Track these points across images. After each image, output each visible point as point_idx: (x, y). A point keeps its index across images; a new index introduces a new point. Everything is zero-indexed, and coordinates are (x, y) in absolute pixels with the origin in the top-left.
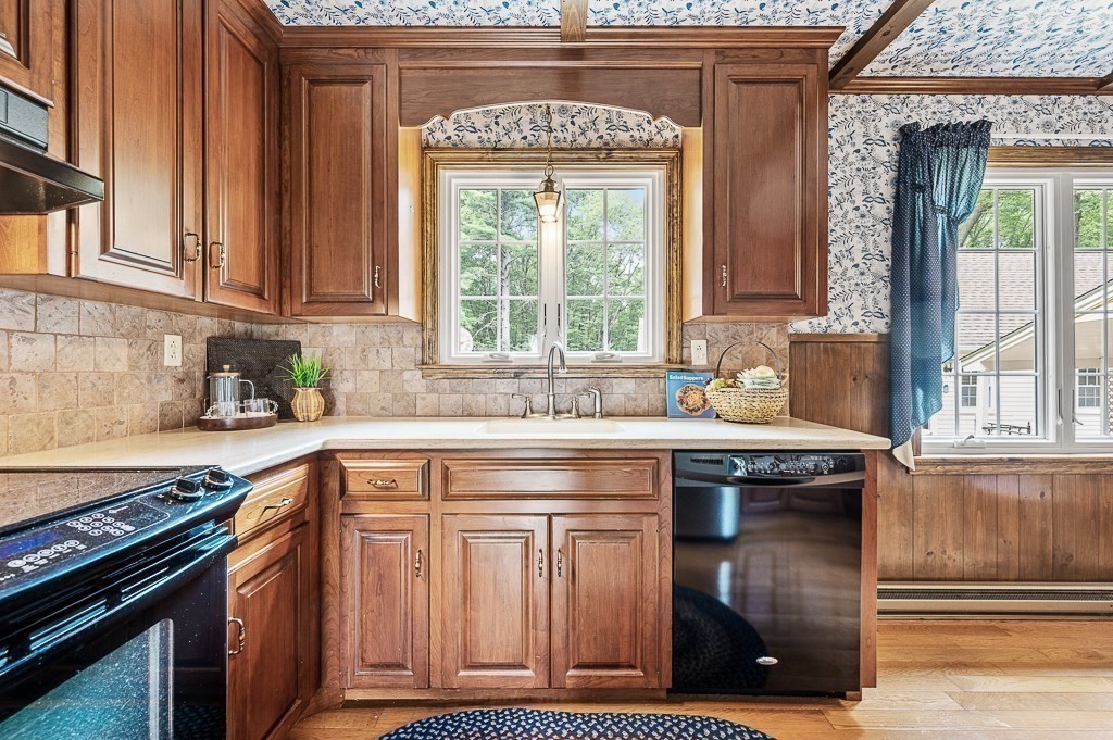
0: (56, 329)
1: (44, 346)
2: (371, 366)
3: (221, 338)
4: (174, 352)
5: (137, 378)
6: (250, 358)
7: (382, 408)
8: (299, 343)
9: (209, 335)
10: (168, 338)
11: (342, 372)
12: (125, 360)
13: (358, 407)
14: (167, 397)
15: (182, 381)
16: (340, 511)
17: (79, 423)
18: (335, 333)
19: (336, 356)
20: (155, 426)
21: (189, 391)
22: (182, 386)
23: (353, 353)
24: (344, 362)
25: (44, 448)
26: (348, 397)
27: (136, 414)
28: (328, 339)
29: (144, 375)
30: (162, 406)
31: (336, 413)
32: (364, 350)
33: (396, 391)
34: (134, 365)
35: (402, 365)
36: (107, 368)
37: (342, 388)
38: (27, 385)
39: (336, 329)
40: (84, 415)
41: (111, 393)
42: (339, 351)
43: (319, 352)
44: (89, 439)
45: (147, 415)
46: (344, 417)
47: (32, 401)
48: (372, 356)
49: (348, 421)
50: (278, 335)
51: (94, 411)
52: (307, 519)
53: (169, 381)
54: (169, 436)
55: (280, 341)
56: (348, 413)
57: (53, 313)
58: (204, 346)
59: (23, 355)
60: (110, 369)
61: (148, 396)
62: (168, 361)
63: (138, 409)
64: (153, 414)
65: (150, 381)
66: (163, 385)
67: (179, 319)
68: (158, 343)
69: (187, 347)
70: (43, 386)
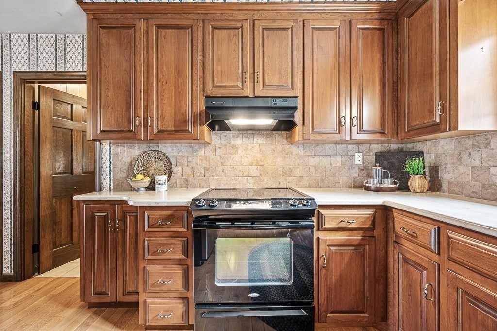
0: (320, 154)
1: (317, 159)
2: (465, 164)
3: (382, 152)
4: (359, 159)
5: (344, 168)
6: (393, 160)
7: (473, 192)
8: (422, 152)
9: (376, 151)
10: (357, 154)
11: (445, 167)
12: (340, 162)
13: (456, 189)
14: (356, 175)
15: (363, 170)
16: (394, 239)
17: (326, 182)
18: (441, 145)
19: (442, 158)
20: (351, 185)
21: (366, 174)
22: (363, 172)
23: (452, 155)
24: (447, 162)
25: (316, 187)
26: (450, 183)
27: (344, 180)
28: (437, 148)
29: (346, 167)
30: (354, 179)
31: (442, 191)
32: (460, 153)
33: (484, 182)
34: (343, 164)
35: (490, 163)
36: (334, 165)
37: (446, 177)
38: (312, 170)
39: (442, 142)
40: (327, 179)
41: (336, 173)
42: (444, 155)
43: (433, 155)
44: (329, 187)
45: (348, 181)
46: (447, 194)
47: (314, 174)
48: (465, 157)
49: (449, 197)
50: (413, 148)
51: (330, 178)
52: (375, 235)
53: (357, 169)
54: (357, 190)
55: (415, 151)
56: (449, 192)
57: (319, 149)
58: (374, 156)
59: (313, 161)
60: (335, 165)
61: (348, 175)
62: (357, 162)
63: (345, 179)
64: (350, 181)
65: (349, 169)
66: (354, 171)
67: (361, 146)
68: (353, 156)
69: (365, 157)
70: (316, 170)
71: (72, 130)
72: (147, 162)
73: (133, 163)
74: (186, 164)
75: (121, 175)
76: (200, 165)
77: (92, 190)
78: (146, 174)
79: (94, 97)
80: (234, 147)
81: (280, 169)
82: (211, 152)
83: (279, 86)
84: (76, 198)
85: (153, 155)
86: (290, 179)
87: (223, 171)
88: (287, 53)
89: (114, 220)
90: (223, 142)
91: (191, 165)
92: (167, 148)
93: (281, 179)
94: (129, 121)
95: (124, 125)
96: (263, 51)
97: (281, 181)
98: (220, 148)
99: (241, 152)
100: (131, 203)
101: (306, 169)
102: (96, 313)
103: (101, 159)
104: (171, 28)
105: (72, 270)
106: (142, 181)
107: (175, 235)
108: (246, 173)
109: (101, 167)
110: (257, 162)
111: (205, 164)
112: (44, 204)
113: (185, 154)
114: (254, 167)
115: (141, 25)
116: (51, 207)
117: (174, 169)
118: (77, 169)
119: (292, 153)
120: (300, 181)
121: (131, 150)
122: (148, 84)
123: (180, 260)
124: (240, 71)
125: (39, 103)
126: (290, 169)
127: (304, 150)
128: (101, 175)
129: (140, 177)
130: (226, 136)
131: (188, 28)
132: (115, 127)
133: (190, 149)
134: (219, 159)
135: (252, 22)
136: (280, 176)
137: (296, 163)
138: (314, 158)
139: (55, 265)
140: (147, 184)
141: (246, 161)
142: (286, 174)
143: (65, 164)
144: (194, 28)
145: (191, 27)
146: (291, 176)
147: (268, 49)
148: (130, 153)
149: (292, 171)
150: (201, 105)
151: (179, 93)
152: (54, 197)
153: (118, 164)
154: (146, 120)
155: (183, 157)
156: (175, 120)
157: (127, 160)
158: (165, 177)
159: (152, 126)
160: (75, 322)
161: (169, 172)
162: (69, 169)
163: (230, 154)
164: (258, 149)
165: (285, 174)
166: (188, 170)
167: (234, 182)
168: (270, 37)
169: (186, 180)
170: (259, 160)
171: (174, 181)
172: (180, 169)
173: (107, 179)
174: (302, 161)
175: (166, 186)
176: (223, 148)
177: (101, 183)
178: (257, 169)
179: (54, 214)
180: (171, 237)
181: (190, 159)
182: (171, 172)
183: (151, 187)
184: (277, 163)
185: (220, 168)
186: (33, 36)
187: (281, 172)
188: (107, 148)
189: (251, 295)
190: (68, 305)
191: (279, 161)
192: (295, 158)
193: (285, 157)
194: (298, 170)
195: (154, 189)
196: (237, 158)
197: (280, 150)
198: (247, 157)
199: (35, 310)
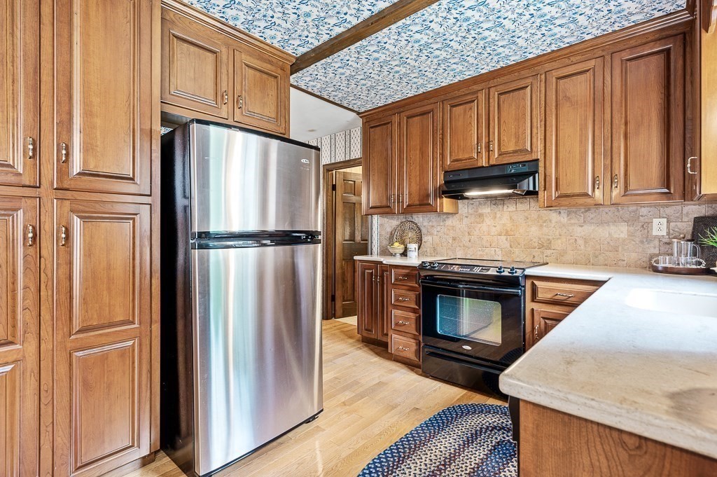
0: (592, 221)
1: (587, 228)
4: (660, 227)
5: (634, 241)
9: (696, 216)
10: (656, 221)
12: (625, 232)
14: (655, 251)
15: (666, 243)
17: (601, 258)
20: (645, 265)
22: (666, 246)
25: (586, 264)
27: (632, 258)
29: (637, 240)
30: (650, 255)
34: (631, 235)
38: (580, 242)
40: (604, 255)
41: (618, 247)
44: (606, 265)
45: (640, 259)
47: (582, 247)
51: (608, 253)
53: (656, 242)
57: (590, 215)
58: (691, 224)
59: (579, 231)
60: (618, 236)
61: (641, 250)
62: (655, 233)
63: (634, 256)
64: (644, 259)
65: (642, 242)
66: (652, 245)
67: (666, 209)
68: (648, 223)
69: (672, 224)
70: (586, 242)
71: (354, 204)
72: (403, 232)
73: (393, 232)
74: (435, 233)
75: (385, 242)
76: (448, 235)
77: (366, 253)
78: (403, 242)
79: (367, 174)
80: (481, 215)
81: (534, 240)
82: (458, 222)
83: (515, 152)
84: (356, 258)
85: (408, 225)
86: (549, 252)
87: (470, 241)
88: (525, 114)
89: (376, 276)
90: (470, 211)
91: (440, 234)
92: (419, 219)
93: (536, 252)
94: (388, 199)
95: (384, 203)
96: (498, 118)
97: (536, 254)
98: (467, 217)
99: (488, 221)
100: (384, 262)
101: (571, 241)
102: (365, 345)
103: (372, 229)
104: (417, 116)
105: (352, 321)
106: (398, 248)
107: (412, 289)
108: (494, 244)
109: (372, 236)
110: (507, 232)
111: (452, 234)
112: (338, 264)
113: (435, 224)
114: (503, 238)
115: (396, 119)
116: (342, 267)
117: (424, 239)
118: (358, 238)
119: (550, 221)
120: (562, 256)
121: (392, 221)
122: (401, 167)
123: (414, 308)
124: (476, 142)
125: (335, 185)
126: (549, 240)
127: (568, 216)
128: (372, 242)
129: (396, 244)
130: (472, 204)
131: (430, 112)
132: (378, 204)
133: (439, 219)
134: (466, 229)
135: (487, 90)
136: (534, 248)
137: (557, 233)
138: (582, 226)
139: (344, 316)
140: (402, 251)
141: (494, 231)
142: (543, 246)
143: (350, 233)
144: (435, 112)
145: (433, 110)
146: (550, 249)
147: (504, 114)
148: (392, 223)
149: (550, 243)
150: (440, 180)
151: (423, 171)
152: (343, 259)
153: (383, 233)
154: (398, 196)
155: (433, 226)
156: (419, 195)
157: (389, 230)
158: (416, 246)
159: (403, 202)
160: (354, 346)
161: (420, 241)
162: (352, 237)
163: (477, 223)
164: (509, 218)
165: (541, 246)
166: (436, 239)
167: (481, 253)
168: (505, 102)
169: (435, 249)
170: (509, 229)
171: (425, 250)
172: (430, 238)
173: (375, 246)
174: (565, 231)
175: (416, 254)
176: (470, 216)
177: (372, 249)
178: (506, 240)
179: (343, 274)
180: (409, 290)
181: (439, 228)
182: (421, 240)
183: (404, 254)
184: (531, 233)
185: (467, 238)
186: (333, 136)
187: (536, 244)
188: (376, 219)
189: (464, 347)
190: (351, 337)
191: (534, 231)
192: (554, 227)
193: (541, 226)
194: (559, 241)
195: (406, 256)
196: (484, 227)
197: (536, 217)
198: (495, 226)
199: (334, 334)
